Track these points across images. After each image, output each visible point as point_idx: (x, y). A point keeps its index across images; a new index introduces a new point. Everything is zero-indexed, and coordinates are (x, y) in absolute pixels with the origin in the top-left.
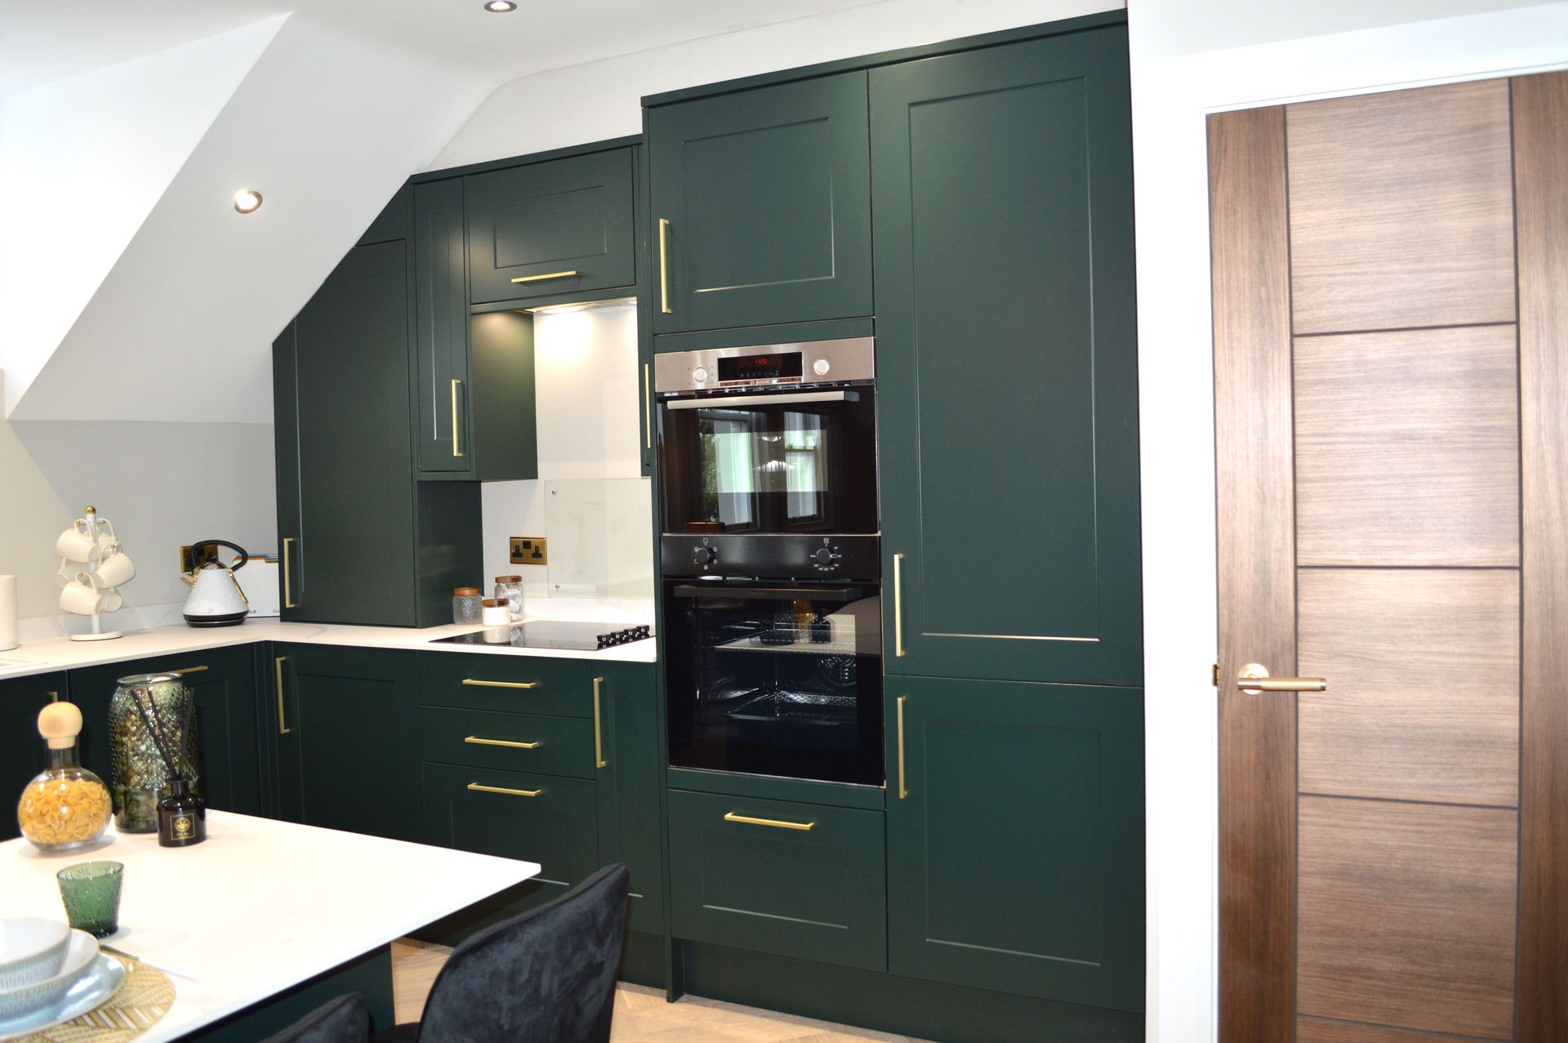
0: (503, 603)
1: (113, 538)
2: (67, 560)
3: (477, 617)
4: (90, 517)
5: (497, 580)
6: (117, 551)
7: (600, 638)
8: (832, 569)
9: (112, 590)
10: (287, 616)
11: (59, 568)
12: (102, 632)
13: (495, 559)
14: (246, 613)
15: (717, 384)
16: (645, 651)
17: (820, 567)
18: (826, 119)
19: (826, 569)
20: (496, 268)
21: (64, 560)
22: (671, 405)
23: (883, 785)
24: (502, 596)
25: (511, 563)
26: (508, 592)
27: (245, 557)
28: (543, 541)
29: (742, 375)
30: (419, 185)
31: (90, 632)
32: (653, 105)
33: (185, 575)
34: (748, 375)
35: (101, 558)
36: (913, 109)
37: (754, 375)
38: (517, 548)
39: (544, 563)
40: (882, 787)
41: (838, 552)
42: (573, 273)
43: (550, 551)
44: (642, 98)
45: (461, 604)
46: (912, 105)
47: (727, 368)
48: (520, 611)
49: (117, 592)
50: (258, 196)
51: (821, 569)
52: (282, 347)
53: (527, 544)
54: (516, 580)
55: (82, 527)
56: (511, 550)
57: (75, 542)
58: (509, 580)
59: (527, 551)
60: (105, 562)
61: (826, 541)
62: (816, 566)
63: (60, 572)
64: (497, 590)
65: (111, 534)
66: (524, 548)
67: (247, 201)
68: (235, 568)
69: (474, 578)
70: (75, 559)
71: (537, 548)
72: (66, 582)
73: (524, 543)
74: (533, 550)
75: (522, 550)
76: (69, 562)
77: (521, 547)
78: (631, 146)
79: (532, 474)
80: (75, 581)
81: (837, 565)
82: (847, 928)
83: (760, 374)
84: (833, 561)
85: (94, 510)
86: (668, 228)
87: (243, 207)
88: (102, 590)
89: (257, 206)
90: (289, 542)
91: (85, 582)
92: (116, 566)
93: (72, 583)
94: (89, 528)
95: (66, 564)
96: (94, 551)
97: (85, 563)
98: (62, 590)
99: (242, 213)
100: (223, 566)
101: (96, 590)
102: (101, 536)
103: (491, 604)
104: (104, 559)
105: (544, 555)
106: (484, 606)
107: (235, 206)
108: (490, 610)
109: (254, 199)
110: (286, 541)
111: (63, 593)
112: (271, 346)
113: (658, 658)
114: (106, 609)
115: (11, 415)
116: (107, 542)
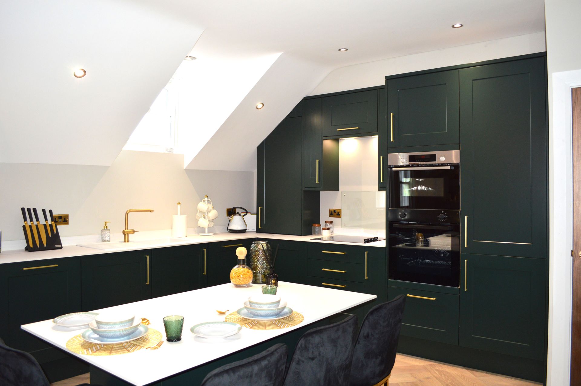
0: (328, 229)
1: (212, 205)
2: (199, 211)
3: (320, 233)
4: (206, 199)
5: (326, 222)
6: (214, 209)
7: (365, 240)
8: (444, 220)
9: (211, 221)
10: (258, 231)
11: (197, 213)
12: (208, 233)
13: (324, 215)
14: (246, 229)
15: (408, 163)
16: (382, 244)
18: (445, 84)
19: (442, 220)
20: (332, 126)
21: (198, 211)
22: (394, 169)
23: (459, 287)
24: (327, 227)
25: (329, 217)
26: (329, 226)
27: (247, 213)
28: (340, 211)
29: (416, 161)
30: (306, 100)
31: (205, 232)
32: (388, 78)
33: (229, 217)
34: (418, 161)
35: (209, 211)
36: (473, 81)
37: (420, 161)
38: (332, 212)
39: (340, 217)
41: (446, 215)
42: (358, 128)
43: (343, 214)
44: (385, 77)
45: (315, 229)
47: (412, 159)
48: (332, 232)
49: (212, 221)
51: (441, 220)
52: (260, 149)
53: (335, 211)
54: (331, 222)
55: (204, 201)
56: (329, 213)
57: (203, 206)
58: (329, 222)
59: (335, 213)
60: (210, 212)
61: (443, 212)
62: (439, 219)
63: (197, 215)
64: (326, 225)
65: (211, 204)
67: (260, 106)
68: (244, 216)
69: (317, 221)
70: (202, 211)
72: (200, 218)
73: (334, 211)
74: (337, 213)
75: (333, 213)
76: (200, 212)
78: (377, 89)
79: (338, 189)
81: (446, 219)
82: (446, 331)
83: (422, 160)
84: (444, 218)
85: (207, 197)
86: (393, 116)
87: (258, 107)
88: (209, 221)
89: (262, 108)
90: (261, 208)
91: (205, 218)
92: (213, 213)
93: (201, 218)
94: (206, 202)
95: (199, 212)
96: (208, 209)
97: (205, 212)
98: (198, 220)
99: (257, 109)
100: (240, 215)
101: (208, 220)
102: (209, 204)
103: (324, 229)
104: (210, 211)
105: (340, 215)
106: (322, 230)
107: (257, 106)
108: (324, 231)
109: (262, 105)
110: (260, 208)
111: (199, 221)
112: (256, 148)
113: (386, 246)
114: (209, 226)
115: (186, 168)
116: (211, 206)
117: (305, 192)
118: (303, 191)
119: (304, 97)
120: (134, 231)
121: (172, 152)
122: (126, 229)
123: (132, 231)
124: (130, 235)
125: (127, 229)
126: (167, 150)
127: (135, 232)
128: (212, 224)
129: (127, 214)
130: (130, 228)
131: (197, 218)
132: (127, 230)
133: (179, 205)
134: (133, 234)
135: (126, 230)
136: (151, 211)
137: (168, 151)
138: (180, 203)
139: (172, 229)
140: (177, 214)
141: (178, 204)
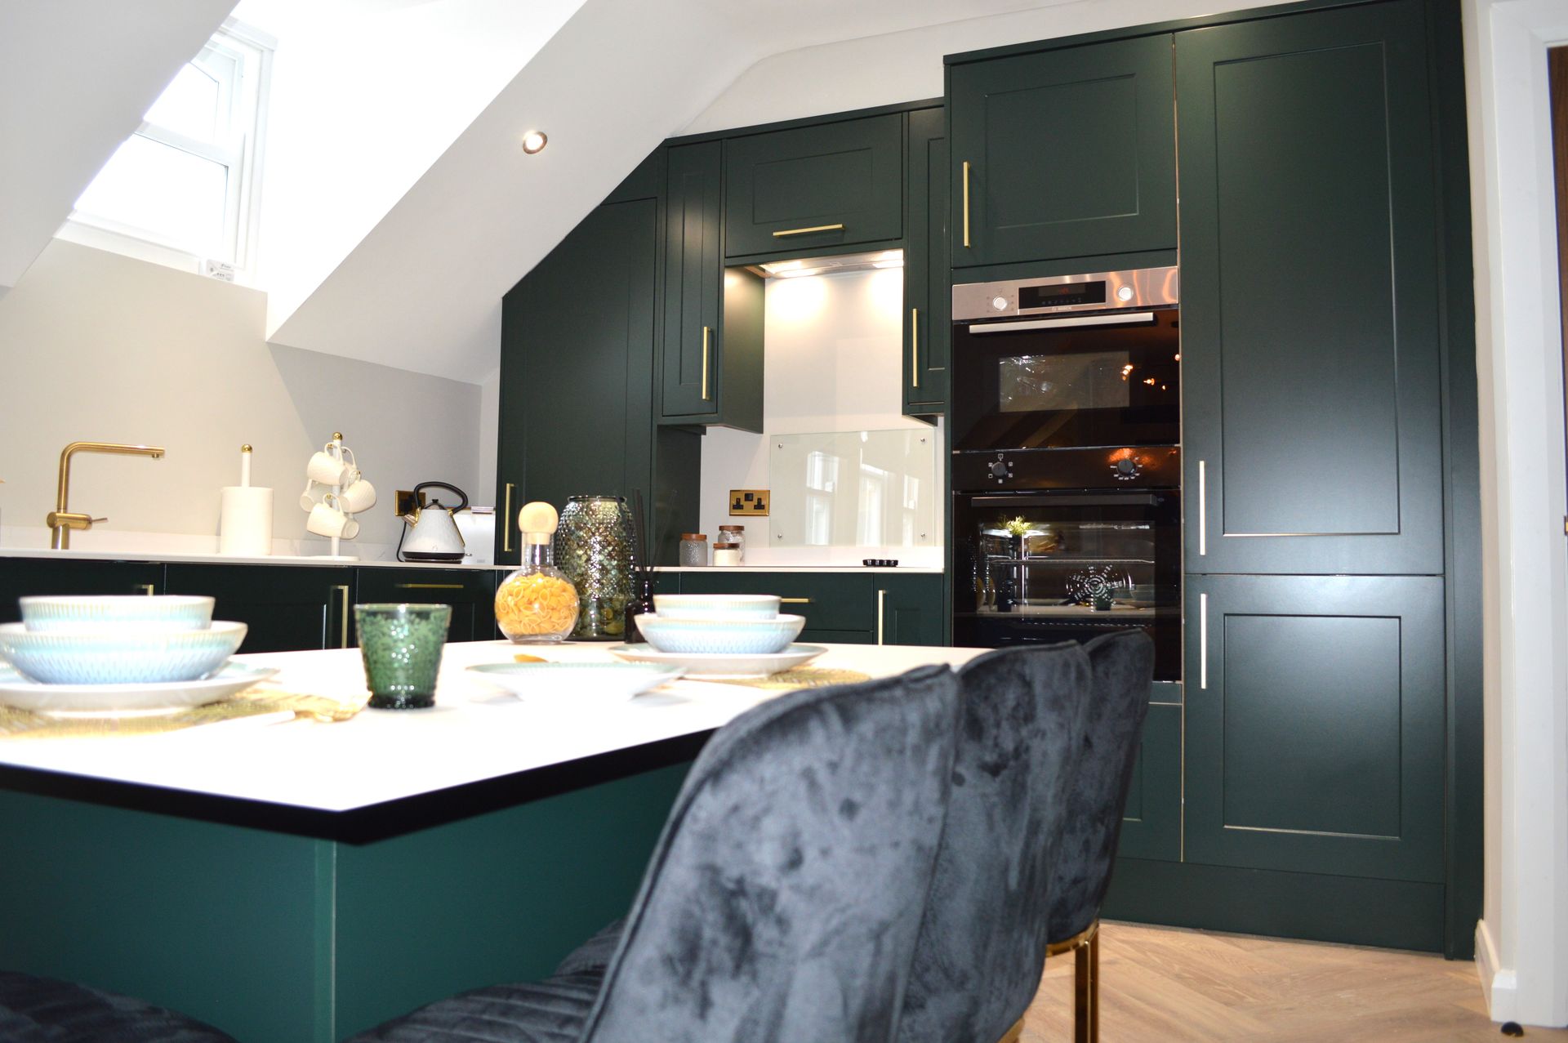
0: (734, 546)
1: (354, 466)
2: (313, 481)
3: (707, 555)
4: (337, 442)
5: (721, 528)
6: (362, 478)
7: (865, 562)
8: (1133, 478)
10: (503, 560)
11: (304, 489)
12: (340, 554)
13: (713, 510)
14: (461, 556)
15: (1019, 312)
16: (930, 562)
17: (1120, 476)
18: (1132, 75)
19: (1127, 479)
20: (754, 223)
21: (310, 481)
22: (973, 329)
23: (1180, 679)
24: (728, 541)
25: (732, 514)
26: (733, 538)
27: (465, 501)
28: (766, 494)
29: (1044, 303)
30: (672, 149)
31: (329, 553)
32: (953, 63)
33: (403, 516)
34: (1050, 303)
35: (347, 484)
36: (1217, 67)
37: (1056, 303)
38: (738, 500)
39: (767, 514)
40: (1178, 682)
41: (1139, 462)
42: (840, 226)
43: (774, 503)
44: (944, 56)
45: (689, 547)
46: (1216, 64)
47: (1028, 298)
48: (741, 559)
49: (354, 520)
50: (545, 139)
51: (1121, 478)
52: (511, 301)
53: (749, 496)
54: (740, 528)
55: (330, 448)
56: (731, 502)
57: (327, 464)
58: (732, 528)
59: (749, 502)
60: (352, 486)
61: (1128, 452)
62: (1116, 476)
63: (305, 494)
64: (721, 536)
66: (746, 500)
67: (534, 142)
68: (455, 510)
70: (324, 482)
71: (759, 500)
72: (313, 505)
73: (745, 495)
74: (755, 502)
75: (743, 502)
76: (316, 485)
77: (743, 498)
78: (902, 112)
79: (758, 428)
80: (322, 503)
81: (1138, 475)
82: (1140, 820)
83: (1062, 302)
84: (1129, 474)
85: (341, 437)
86: (974, 169)
87: (530, 147)
88: (346, 514)
89: (542, 147)
90: (511, 488)
91: (331, 506)
92: (360, 492)
93: (318, 505)
94: (338, 452)
95: (312, 487)
96: (344, 473)
97: (331, 486)
98: (310, 513)
99: (529, 152)
100: (442, 507)
101: (341, 513)
102: (347, 465)
103: (719, 546)
104: (349, 486)
105: (766, 507)
106: (710, 550)
107: (524, 145)
108: (720, 553)
109: (540, 141)
110: (508, 485)
111: (311, 515)
112: (500, 301)
113: (945, 569)
114: (346, 536)
115: (271, 338)
116: (352, 469)
117: (662, 429)
118: (655, 428)
119: (666, 140)
120: (89, 521)
121: (229, 279)
122: (59, 509)
123: (84, 519)
124: (73, 534)
125: (65, 508)
126: (212, 270)
127: (94, 525)
128: (355, 529)
129: (66, 457)
130: (76, 509)
131: (303, 507)
132: (65, 512)
133: (247, 455)
134: (85, 529)
135: (62, 514)
136: (156, 454)
137: (215, 272)
138: (250, 449)
139: (218, 534)
140: (238, 483)
141: (243, 450)
